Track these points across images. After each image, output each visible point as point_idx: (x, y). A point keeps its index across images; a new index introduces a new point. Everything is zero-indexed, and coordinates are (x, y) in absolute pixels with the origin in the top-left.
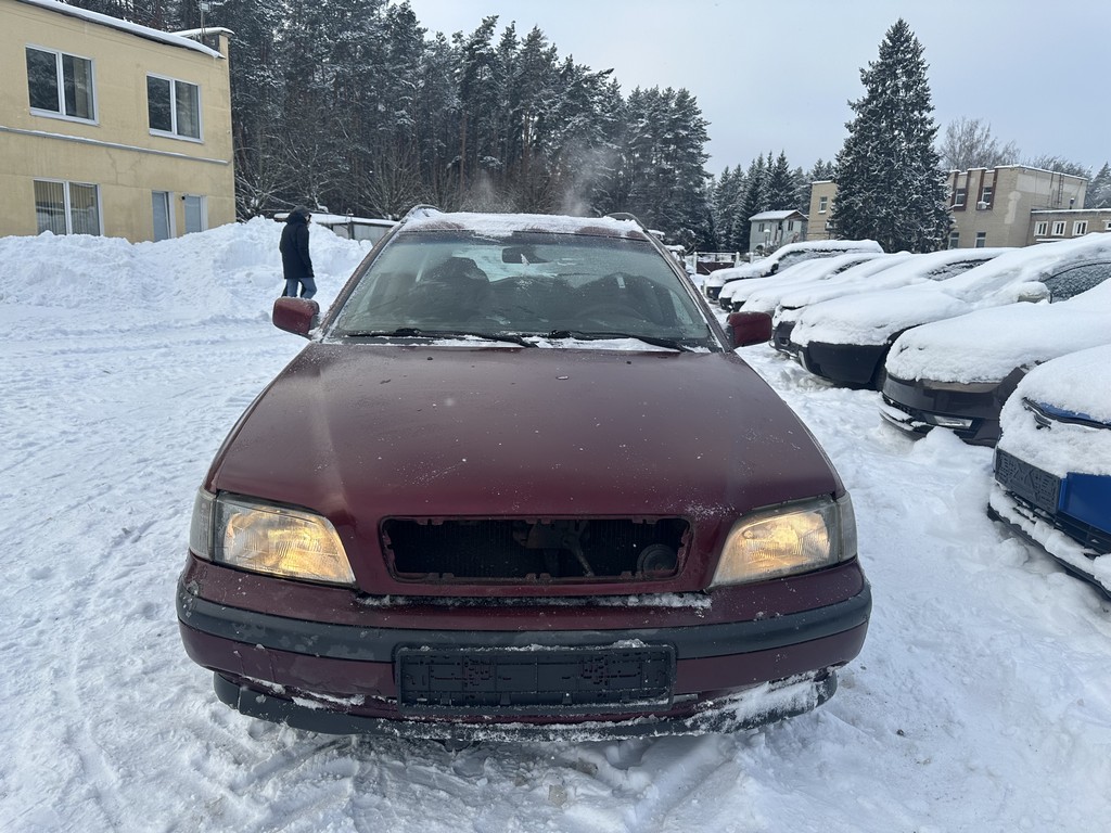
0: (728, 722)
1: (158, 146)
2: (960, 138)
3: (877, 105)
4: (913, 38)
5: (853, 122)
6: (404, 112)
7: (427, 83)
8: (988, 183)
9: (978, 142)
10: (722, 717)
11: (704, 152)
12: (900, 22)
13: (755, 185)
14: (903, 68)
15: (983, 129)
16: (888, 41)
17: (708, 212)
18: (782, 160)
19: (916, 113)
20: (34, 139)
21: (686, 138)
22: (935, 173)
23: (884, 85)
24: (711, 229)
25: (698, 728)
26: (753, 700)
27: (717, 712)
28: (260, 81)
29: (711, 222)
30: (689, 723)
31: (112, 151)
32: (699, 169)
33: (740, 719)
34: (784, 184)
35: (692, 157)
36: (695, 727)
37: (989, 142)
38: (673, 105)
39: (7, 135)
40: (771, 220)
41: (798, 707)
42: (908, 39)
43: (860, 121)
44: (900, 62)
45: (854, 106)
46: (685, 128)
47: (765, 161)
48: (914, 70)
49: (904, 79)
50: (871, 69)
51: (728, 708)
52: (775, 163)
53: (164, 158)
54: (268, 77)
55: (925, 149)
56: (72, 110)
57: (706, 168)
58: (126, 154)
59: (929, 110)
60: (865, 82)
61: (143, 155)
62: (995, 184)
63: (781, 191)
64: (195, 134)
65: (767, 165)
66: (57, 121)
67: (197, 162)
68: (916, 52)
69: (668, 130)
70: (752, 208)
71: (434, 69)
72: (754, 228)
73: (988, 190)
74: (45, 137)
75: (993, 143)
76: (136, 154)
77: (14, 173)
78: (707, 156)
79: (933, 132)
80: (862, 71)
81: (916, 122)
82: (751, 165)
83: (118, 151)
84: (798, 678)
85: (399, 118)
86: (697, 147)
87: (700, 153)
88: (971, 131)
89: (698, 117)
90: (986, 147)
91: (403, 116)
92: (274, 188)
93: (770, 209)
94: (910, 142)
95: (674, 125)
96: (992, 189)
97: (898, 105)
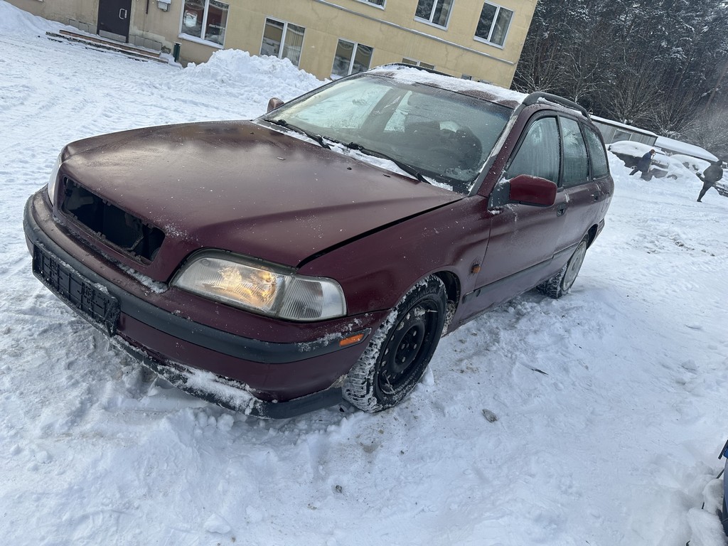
0: (180, 382)
1: (476, 47)
6: (680, 49)
7: (711, 29)
10: (179, 377)
20: (411, 34)
25: (163, 374)
26: (201, 379)
27: (178, 372)
28: (578, 16)
30: (160, 367)
31: (449, 47)
33: (188, 384)
36: (161, 372)
39: (399, 30)
41: (231, 404)
51: (185, 374)
53: (476, 55)
54: (584, 13)
56: (436, 21)
58: (456, 49)
61: (465, 52)
64: (501, 43)
66: (426, 26)
67: (495, 61)
71: (721, 18)
74: (417, 34)
76: (461, 50)
77: (395, 53)
83: (452, 47)
84: (238, 384)
85: (674, 53)
91: (678, 52)
92: (551, 87)
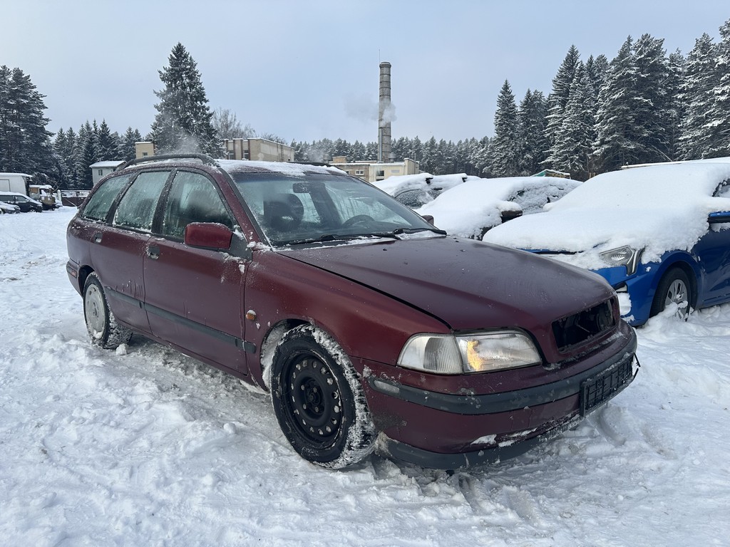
2: (220, 120)
3: (173, 96)
4: (189, 56)
5: (159, 105)
8: (246, 148)
9: (231, 123)
11: (44, 117)
12: (180, 45)
13: (90, 142)
14: (186, 74)
15: (232, 115)
16: (174, 56)
17: (56, 161)
18: (104, 126)
19: (198, 102)
21: (28, 105)
22: (216, 140)
23: (175, 83)
24: (60, 174)
29: (59, 168)
32: (42, 129)
34: (109, 143)
35: (35, 120)
37: (237, 123)
38: (10, 79)
40: (107, 168)
42: (186, 56)
43: (164, 104)
44: (183, 70)
45: (158, 95)
46: (25, 98)
47: (92, 126)
48: (192, 76)
49: (188, 80)
50: (165, 72)
52: (99, 128)
55: (208, 125)
57: (47, 128)
59: (206, 101)
60: (163, 79)
62: (249, 148)
63: (108, 147)
65: (93, 129)
68: (193, 65)
69: (10, 98)
70: (90, 157)
72: (95, 173)
73: (246, 152)
75: (238, 125)
78: (47, 120)
79: (211, 115)
80: (160, 72)
81: (199, 108)
82: (81, 128)
86: (38, 113)
87: (41, 117)
88: (226, 116)
89: (34, 90)
90: (236, 126)
93: (104, 160)
94: (198, 120)
95: (14, 95)
96: (248, 151)
97: (187, 97)
